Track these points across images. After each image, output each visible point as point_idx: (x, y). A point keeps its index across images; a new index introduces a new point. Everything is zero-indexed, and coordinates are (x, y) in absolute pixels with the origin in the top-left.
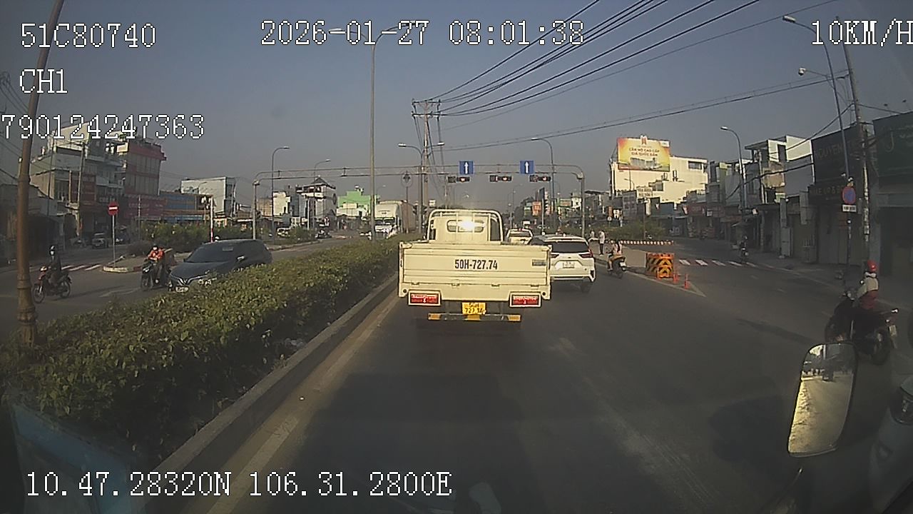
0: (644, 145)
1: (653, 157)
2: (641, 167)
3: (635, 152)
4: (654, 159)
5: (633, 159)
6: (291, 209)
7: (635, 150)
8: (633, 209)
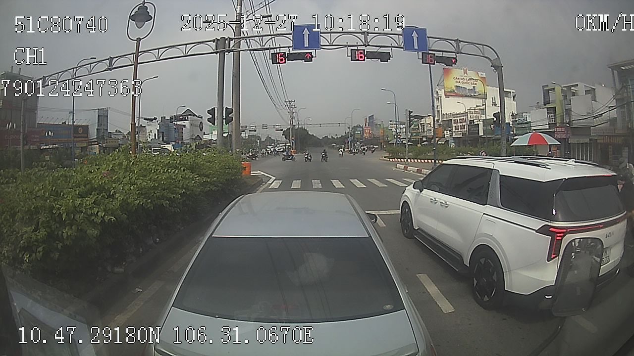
0: (466, 74)
1: (474, 85)
2: (464, 93)
3: (458, 80)
4: (474, 87)
5: (457, 86)
6: (161, 135)
7: (459, 79)
8: (464, 130)
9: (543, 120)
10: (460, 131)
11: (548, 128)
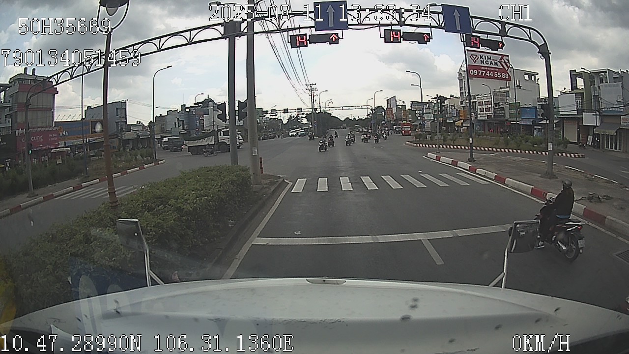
8: (489, 112)
9: (570, 106)
10: (486, 114)
11: (576, 114)
